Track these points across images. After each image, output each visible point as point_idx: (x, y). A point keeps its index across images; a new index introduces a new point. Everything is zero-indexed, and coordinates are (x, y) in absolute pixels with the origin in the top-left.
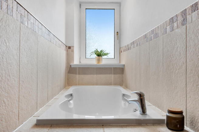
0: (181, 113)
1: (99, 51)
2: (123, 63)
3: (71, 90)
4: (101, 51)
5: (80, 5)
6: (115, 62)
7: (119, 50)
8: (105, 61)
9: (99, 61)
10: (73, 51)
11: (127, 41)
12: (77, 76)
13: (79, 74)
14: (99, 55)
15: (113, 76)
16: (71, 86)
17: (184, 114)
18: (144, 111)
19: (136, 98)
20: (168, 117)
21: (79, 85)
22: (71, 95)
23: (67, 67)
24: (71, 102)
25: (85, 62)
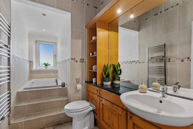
0: (64, 83)
1: (46, 63)
2: (57, 69)
3: (32, 81)
4: (47, 64)
5: (36, 42)
6: (54, 68)
7: (56, 63)
8: (49, 68)
9: (46, 68)
10: (33, 63)
11: (59, 59)
12: (35, 75)
13: (36, 73)
14: (46, 65)
15: (53, 74)
16: (32, 79)
17: (65, 83)
18: (57, 84)
19: (55, 81)
20: (62, 84)
21: (36, 78)
22: (33, 82)
23: (29, 71)
24: (33, 85)
25: (39, 68)
